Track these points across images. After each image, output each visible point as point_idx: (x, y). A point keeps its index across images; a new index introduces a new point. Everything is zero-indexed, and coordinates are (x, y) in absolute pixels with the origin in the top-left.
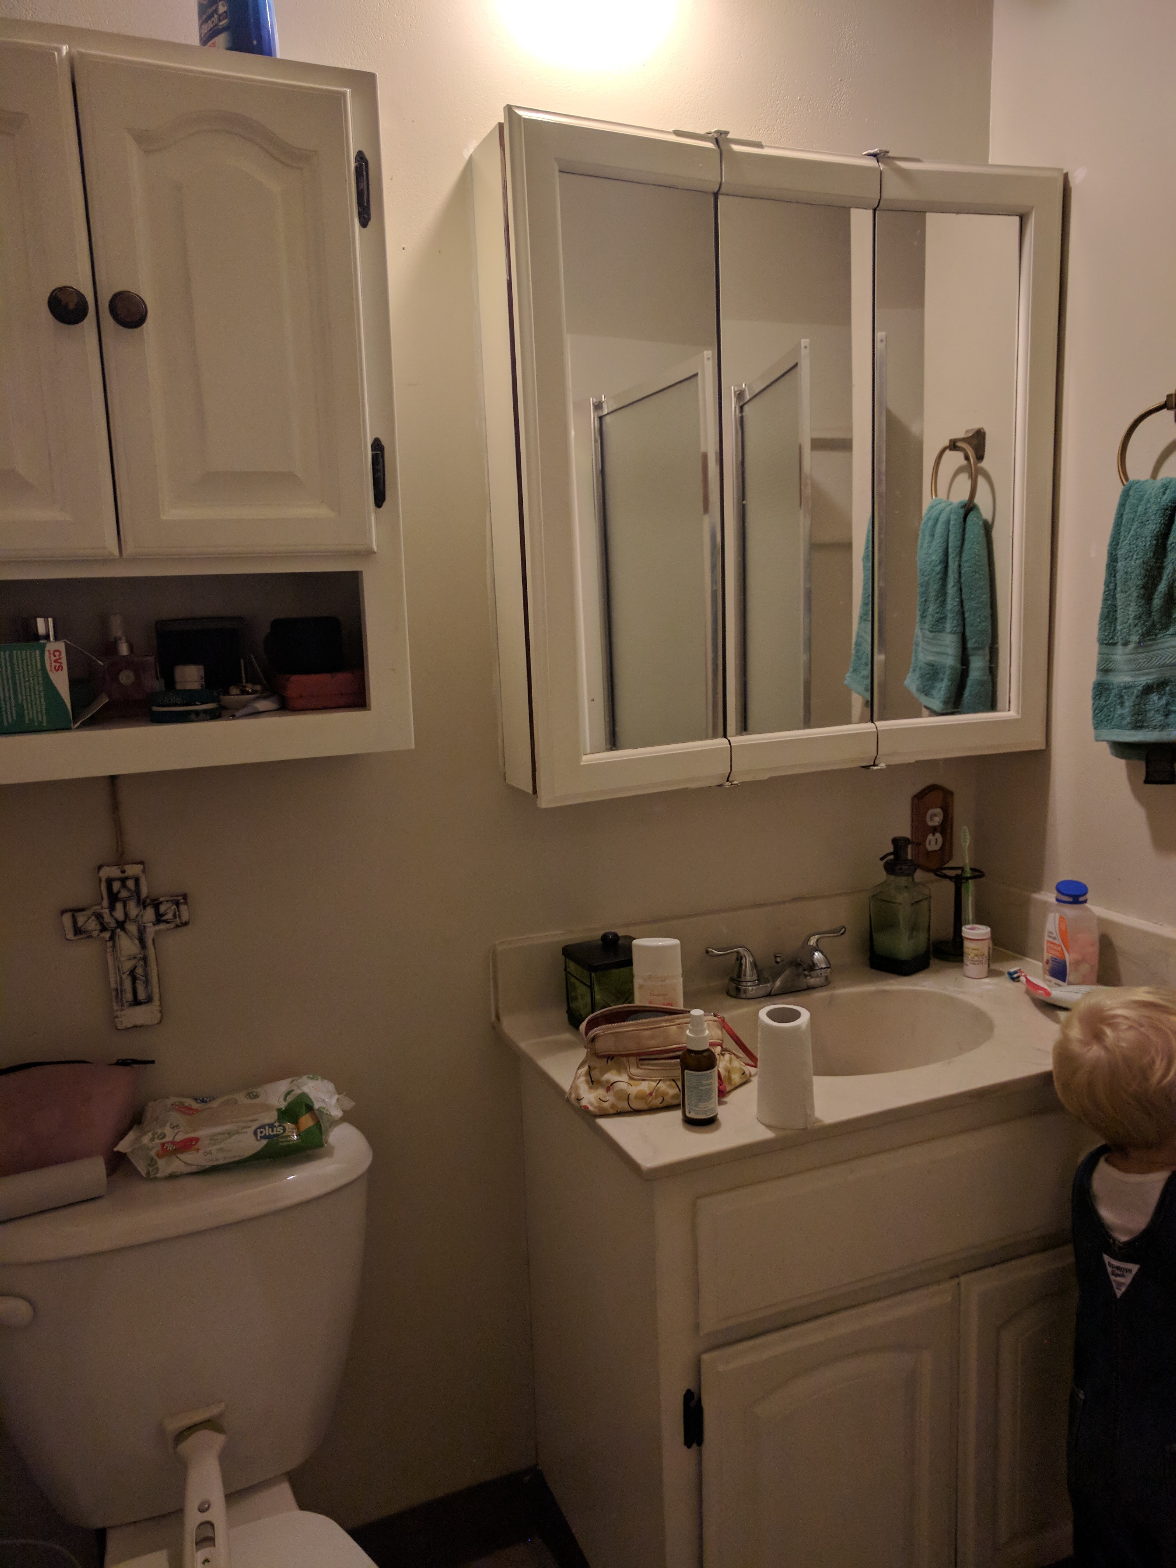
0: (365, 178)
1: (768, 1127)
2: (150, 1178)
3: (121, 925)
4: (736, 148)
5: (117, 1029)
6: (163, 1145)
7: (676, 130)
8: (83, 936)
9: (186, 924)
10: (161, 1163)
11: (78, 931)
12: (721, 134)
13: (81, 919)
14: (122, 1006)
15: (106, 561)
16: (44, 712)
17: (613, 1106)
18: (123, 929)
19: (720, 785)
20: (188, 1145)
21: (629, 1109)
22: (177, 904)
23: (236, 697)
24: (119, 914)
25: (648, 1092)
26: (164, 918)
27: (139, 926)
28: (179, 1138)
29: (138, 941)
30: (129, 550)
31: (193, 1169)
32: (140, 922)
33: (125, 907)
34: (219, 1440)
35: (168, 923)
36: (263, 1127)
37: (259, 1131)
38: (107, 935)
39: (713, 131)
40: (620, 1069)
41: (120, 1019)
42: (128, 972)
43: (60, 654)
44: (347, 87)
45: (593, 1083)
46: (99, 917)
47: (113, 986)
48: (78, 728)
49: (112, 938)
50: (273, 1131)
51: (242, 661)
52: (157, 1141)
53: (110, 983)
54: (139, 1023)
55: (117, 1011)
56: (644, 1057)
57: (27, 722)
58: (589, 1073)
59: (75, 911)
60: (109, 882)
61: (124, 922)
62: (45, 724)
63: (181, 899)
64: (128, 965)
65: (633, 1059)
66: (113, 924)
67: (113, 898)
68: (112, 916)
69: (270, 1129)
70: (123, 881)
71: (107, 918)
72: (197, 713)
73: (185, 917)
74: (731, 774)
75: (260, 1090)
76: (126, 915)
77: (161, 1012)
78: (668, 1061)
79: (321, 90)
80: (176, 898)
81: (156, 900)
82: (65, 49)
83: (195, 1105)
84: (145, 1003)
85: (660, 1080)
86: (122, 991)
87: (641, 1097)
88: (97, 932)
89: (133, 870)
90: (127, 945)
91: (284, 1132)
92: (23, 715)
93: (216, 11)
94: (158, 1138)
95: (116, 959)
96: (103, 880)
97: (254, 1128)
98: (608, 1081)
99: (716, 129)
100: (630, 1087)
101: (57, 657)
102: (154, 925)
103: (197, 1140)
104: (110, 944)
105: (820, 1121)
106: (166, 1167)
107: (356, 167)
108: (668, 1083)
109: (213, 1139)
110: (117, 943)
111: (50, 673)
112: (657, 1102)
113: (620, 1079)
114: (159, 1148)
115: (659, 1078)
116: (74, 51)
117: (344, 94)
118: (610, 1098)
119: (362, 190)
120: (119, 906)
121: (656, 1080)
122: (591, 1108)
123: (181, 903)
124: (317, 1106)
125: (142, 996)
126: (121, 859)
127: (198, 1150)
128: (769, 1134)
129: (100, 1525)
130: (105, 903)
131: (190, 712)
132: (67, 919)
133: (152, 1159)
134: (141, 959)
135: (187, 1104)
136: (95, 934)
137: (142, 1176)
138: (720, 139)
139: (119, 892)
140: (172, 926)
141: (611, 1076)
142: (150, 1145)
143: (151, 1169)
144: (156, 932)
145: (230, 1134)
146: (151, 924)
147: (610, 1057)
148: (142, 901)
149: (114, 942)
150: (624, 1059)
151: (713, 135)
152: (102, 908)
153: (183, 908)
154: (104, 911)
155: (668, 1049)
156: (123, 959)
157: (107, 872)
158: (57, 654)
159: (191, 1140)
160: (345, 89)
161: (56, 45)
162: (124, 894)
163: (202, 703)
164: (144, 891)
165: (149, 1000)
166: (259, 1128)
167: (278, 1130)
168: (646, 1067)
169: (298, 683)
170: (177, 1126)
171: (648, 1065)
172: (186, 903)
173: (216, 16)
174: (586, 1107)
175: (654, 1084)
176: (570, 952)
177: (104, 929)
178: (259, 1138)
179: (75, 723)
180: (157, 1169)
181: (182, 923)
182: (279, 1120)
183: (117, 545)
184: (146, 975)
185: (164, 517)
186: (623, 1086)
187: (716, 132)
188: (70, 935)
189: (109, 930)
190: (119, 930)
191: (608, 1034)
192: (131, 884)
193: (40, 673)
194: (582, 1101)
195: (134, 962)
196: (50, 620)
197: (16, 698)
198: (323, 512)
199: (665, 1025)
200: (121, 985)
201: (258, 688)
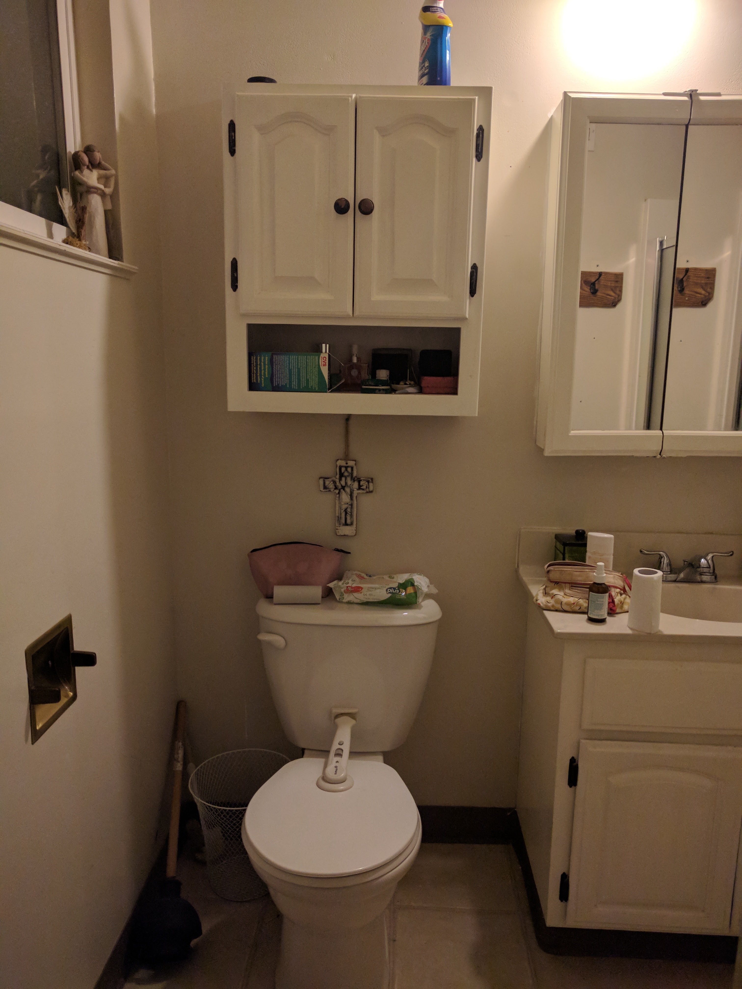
0: (481, 139)
1: (631, 629)
2: (340, 602)
3: (343, 488)
4: (702, 98)
5: (337, 535)
6: (347, 587)
7: (664, 93)
8: (327, 490)
9: (371, 492)
10: (346, 596)
11: (325, 487)
12: (692, 91)
13: (327, 483)
14: (340, 524)
15: (347, 317)
16: (317, 383)
17: (553, 606)
18: (344, 490)
19: (655, 457)
20: (357, 590)
21: (562, 609)
22: (368, 482)
23: (402, 386)
24: (343, 483)
25: (572, 602)
26: (362, 487)
27: (351, 489)
28: (354, 586)
29: (350, 496)
30: (357, 313)
31: (358, 601)
32: (351, 488)
33: (346, 479)
34: (353, 722)
35: (363, 490)
36: (391, 588)
37: (388, 590)
38: (337, 491)
39: (688, 90)
40: (561, 589)
41: (339, 531)
42: (344, 510)
43: (326, 359)
44: (476, 96)
45: (546, 594)
46: (334, 482)
47: (337, 515)
48: (330, 392)
49: (339, 493)
50: (394, 591)
51: (408, 370)
52: (345, 585)
53: (336, 513)
54: (346, 534)
55: (337, 526)
56: (573, 585)
57: (310, 387)
58: (545, 589)
59: (325, 478)
60: (340, 468)
61: (345, 487)
62: (317, 389)
63: (370, 480)
64: (344, 507)
65: (568, 585)
66: (340, 487)
67: (341, 475)
68: (340, 483)
69: (394, 590)
70: (346, 468)
71: (338, 484)
72: (380, 390)
73: (371, 489)
74: (662, 451)
75: (395, 576)
76: (346, 483)
77: (356, 530)
78: (584, 589)
79: (463, 99)
80: (368, 479)
81: (359, 479)
82: (354, 96)
83: (365, 576)
84: (350, 525)
85: (580, 598)
86: (340, 518)
87: (568, 604)
88: (333, 489)
89: (351, 463)
90: (345, 498)
91: (399, 592)
92: (309, 384)
93: (424, 66)
94: (345, 583)
95: (340, 503)
96: (338, 466)
97: (386, 588)
98: (552, 594)
99: (690, 89)
100: (564, 598)
101: (325, 360)
102: (357, 490)
103: (362, 588)
104: (338, 496)
105: (662, 632)
106: (348, 597)
107: (477, 134)
108: (584, 600)
109: (369, 589)
110: (341, 496)
111: (321, 367)
112: (577, 608)
113: (559, 594)
114: (346, 589)
115: (580, 597)
116: (358, 96)
117: (474, 100)
118: (552, 602)
119: (479, 144)
120: (343, 479)
121: (578, 598)
122: (541, 605)
123: (370, 482)
124: (416, 584)
125: (349, 521)
126: (346, 457)
127: (361, 593)
128: (629, 632)
129: (303, 747)
130: (338, 476)
131: (376, 389)
132: (321, 481)
133: (342, 593)
134: (350, 505)
135: (362, 576)
136: (332, 490)
137: (337, 600)
138: (692, 94)
139: (344, 472)
140: (365, 492)
141: (555, 592)
142: (342, 586)
143: (341, 597)
144: (358, 494)
145: (376, 589)
146: (356, 490)
147: (557, 583)
148: (353, 478)
149: (340, 496)
150: (563, 585)
151: (688, 93)
152: (336, 479)
153: (371, 484)
154: (336, 480)
155: (587, 583)
156: (343, 503)
157: (340, 463)
158: (325, 358)
159: (359, 587)
160: (475, 97)
161: (350, 95)
162: (346, 474)
163: (382, 386)
164: (355, 474)
165: (352, 524)
166: (389, 588)
167: (397, 591)
168: (574, 590)
169: (427, 380)
170: (355, 581)
171: (577, 589)
172: (372, 482)
173: (424, 68)
174: (539, 604)
175: (577, 599)
176: (558, 537)
177: (336, 488)
178: (388, 593)
179: (328, 390)
180: (343, 598)
181: (369, 491)
182: (398, 587)
183: (352, 312)
184: (351, 513)
185: (372, 299)
186: (560, 597)
187: (689, 91)
188: (322, 489)
189: (338, 489)
190: (342, 490)
191: (556, 570)
192: (349, 469)
193: (317, 366)
194: (538, 601)
195: (346, 506)
196: (328, 345)
197: (307, 376)
198: (444, 299)
199: (587, 571)
200: (341, 514)
201: (412, 383)
